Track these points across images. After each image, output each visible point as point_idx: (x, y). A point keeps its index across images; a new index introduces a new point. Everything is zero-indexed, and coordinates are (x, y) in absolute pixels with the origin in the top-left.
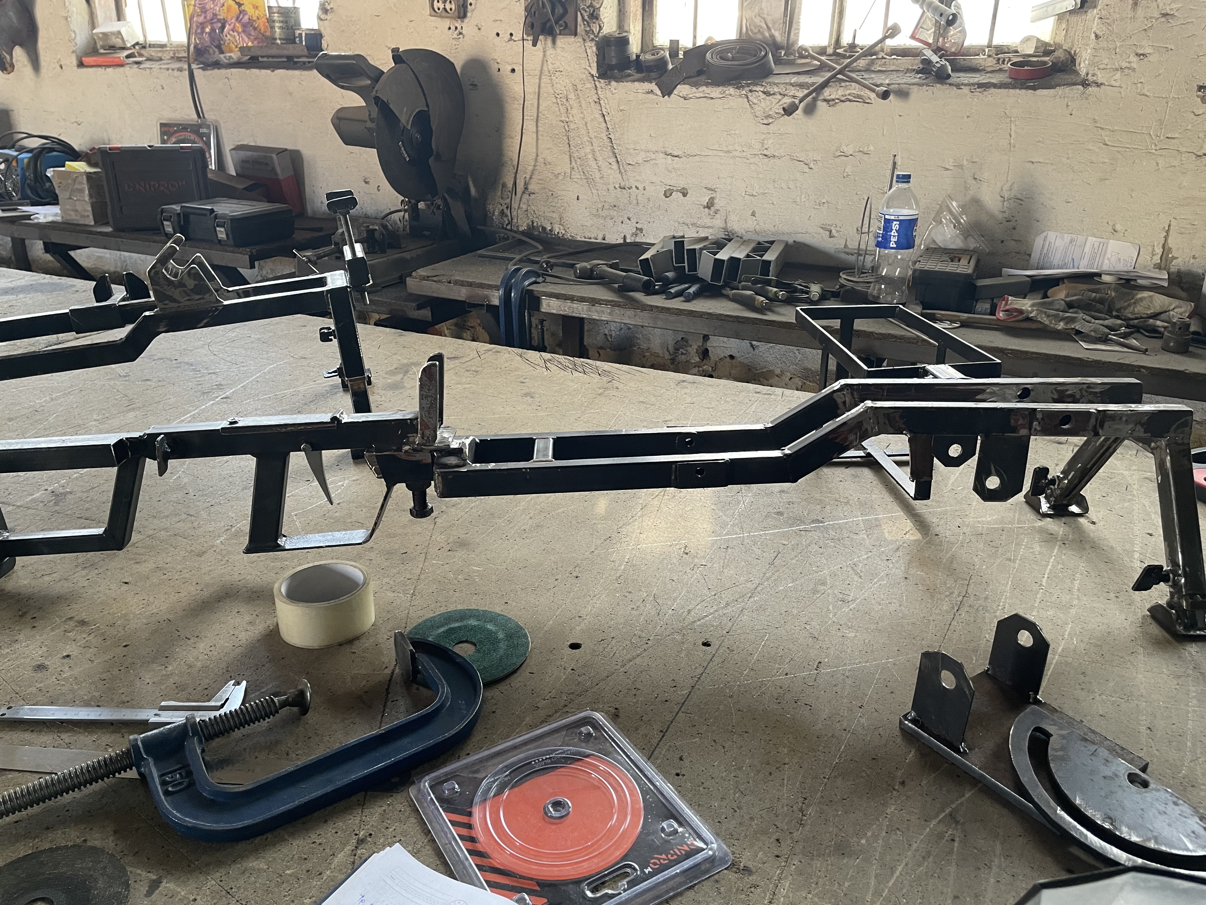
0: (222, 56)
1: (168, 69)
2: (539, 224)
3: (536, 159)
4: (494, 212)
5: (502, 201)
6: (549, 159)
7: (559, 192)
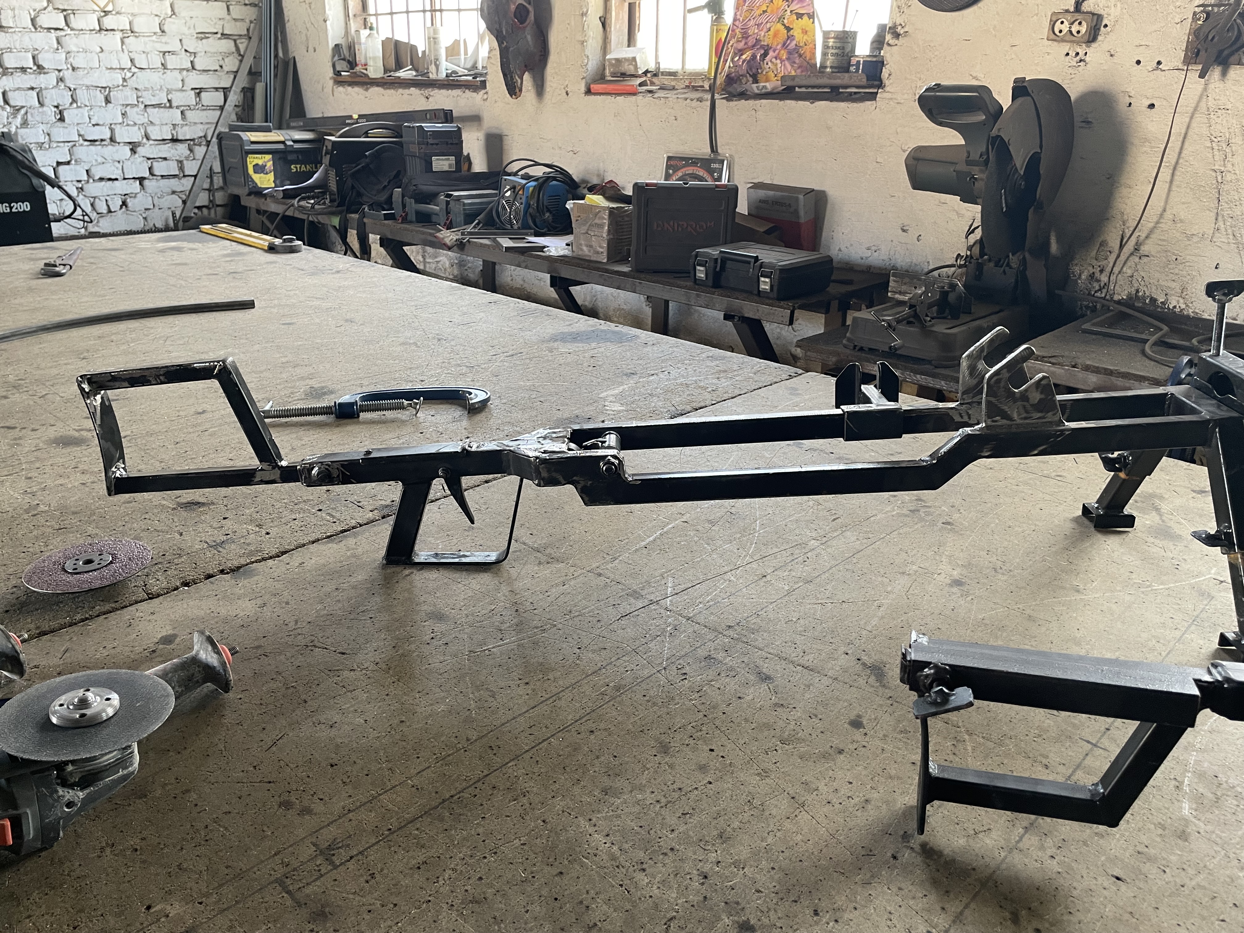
0: (755, 85)
1: (686, 99)
2: (1147, 294)
3: (1161, 216)
4: (1080, 275)
5: (1094, 262)
6: (1182, 215)
7: (1188, 257)
